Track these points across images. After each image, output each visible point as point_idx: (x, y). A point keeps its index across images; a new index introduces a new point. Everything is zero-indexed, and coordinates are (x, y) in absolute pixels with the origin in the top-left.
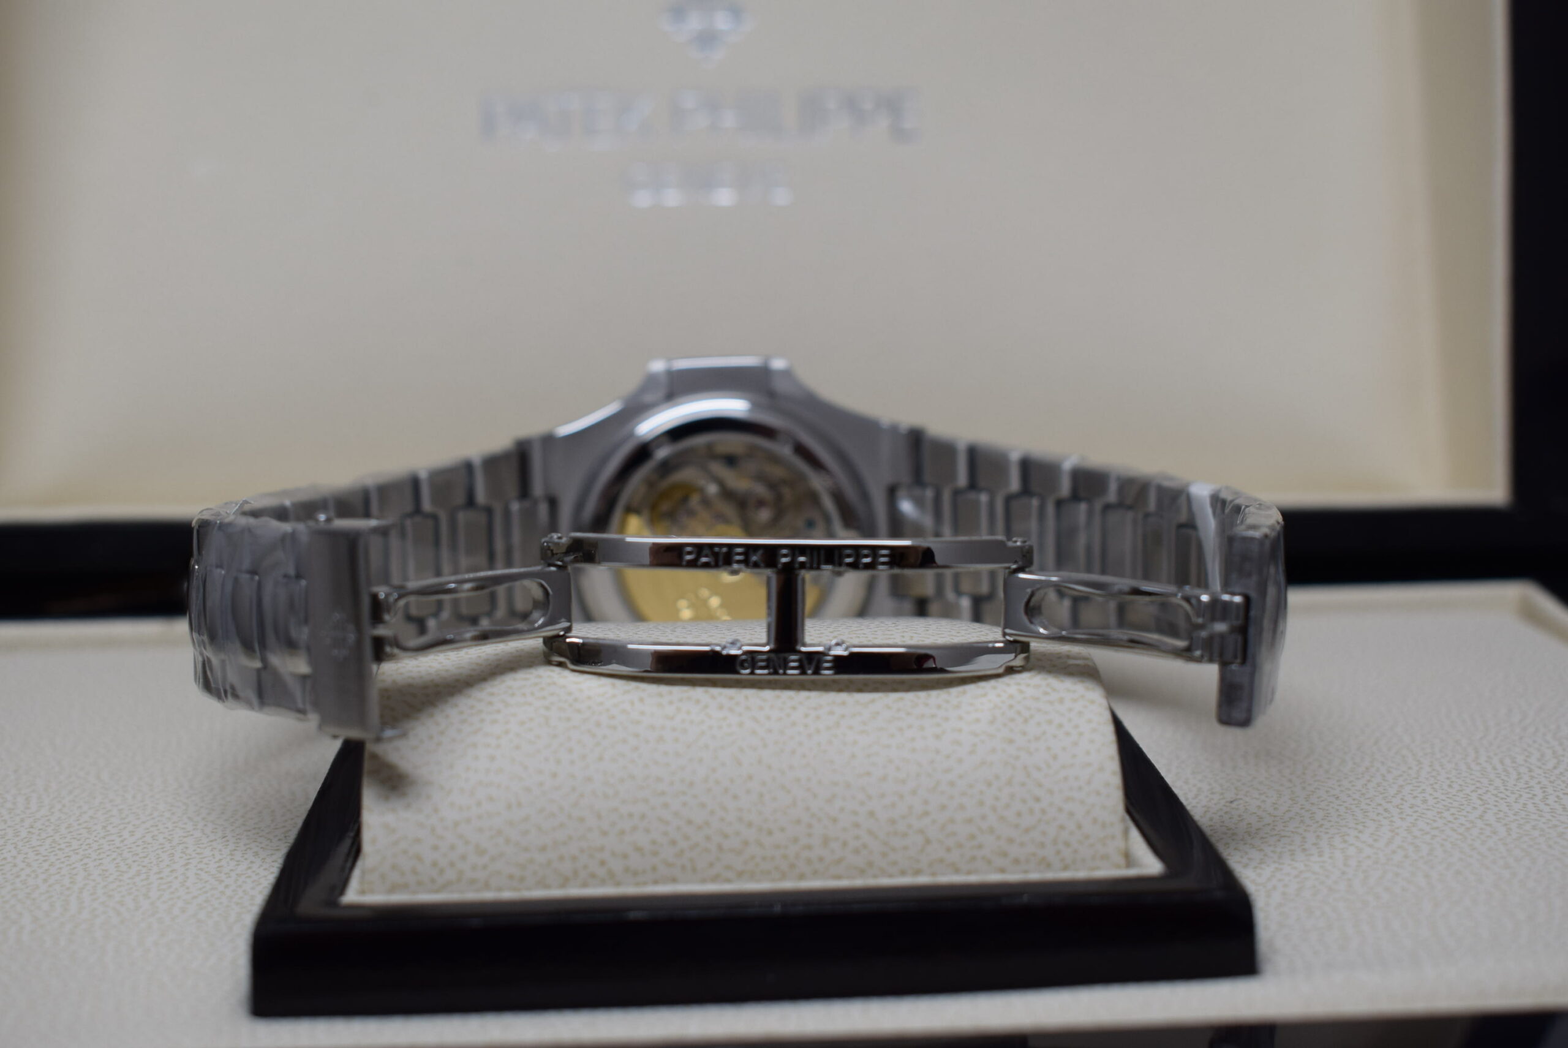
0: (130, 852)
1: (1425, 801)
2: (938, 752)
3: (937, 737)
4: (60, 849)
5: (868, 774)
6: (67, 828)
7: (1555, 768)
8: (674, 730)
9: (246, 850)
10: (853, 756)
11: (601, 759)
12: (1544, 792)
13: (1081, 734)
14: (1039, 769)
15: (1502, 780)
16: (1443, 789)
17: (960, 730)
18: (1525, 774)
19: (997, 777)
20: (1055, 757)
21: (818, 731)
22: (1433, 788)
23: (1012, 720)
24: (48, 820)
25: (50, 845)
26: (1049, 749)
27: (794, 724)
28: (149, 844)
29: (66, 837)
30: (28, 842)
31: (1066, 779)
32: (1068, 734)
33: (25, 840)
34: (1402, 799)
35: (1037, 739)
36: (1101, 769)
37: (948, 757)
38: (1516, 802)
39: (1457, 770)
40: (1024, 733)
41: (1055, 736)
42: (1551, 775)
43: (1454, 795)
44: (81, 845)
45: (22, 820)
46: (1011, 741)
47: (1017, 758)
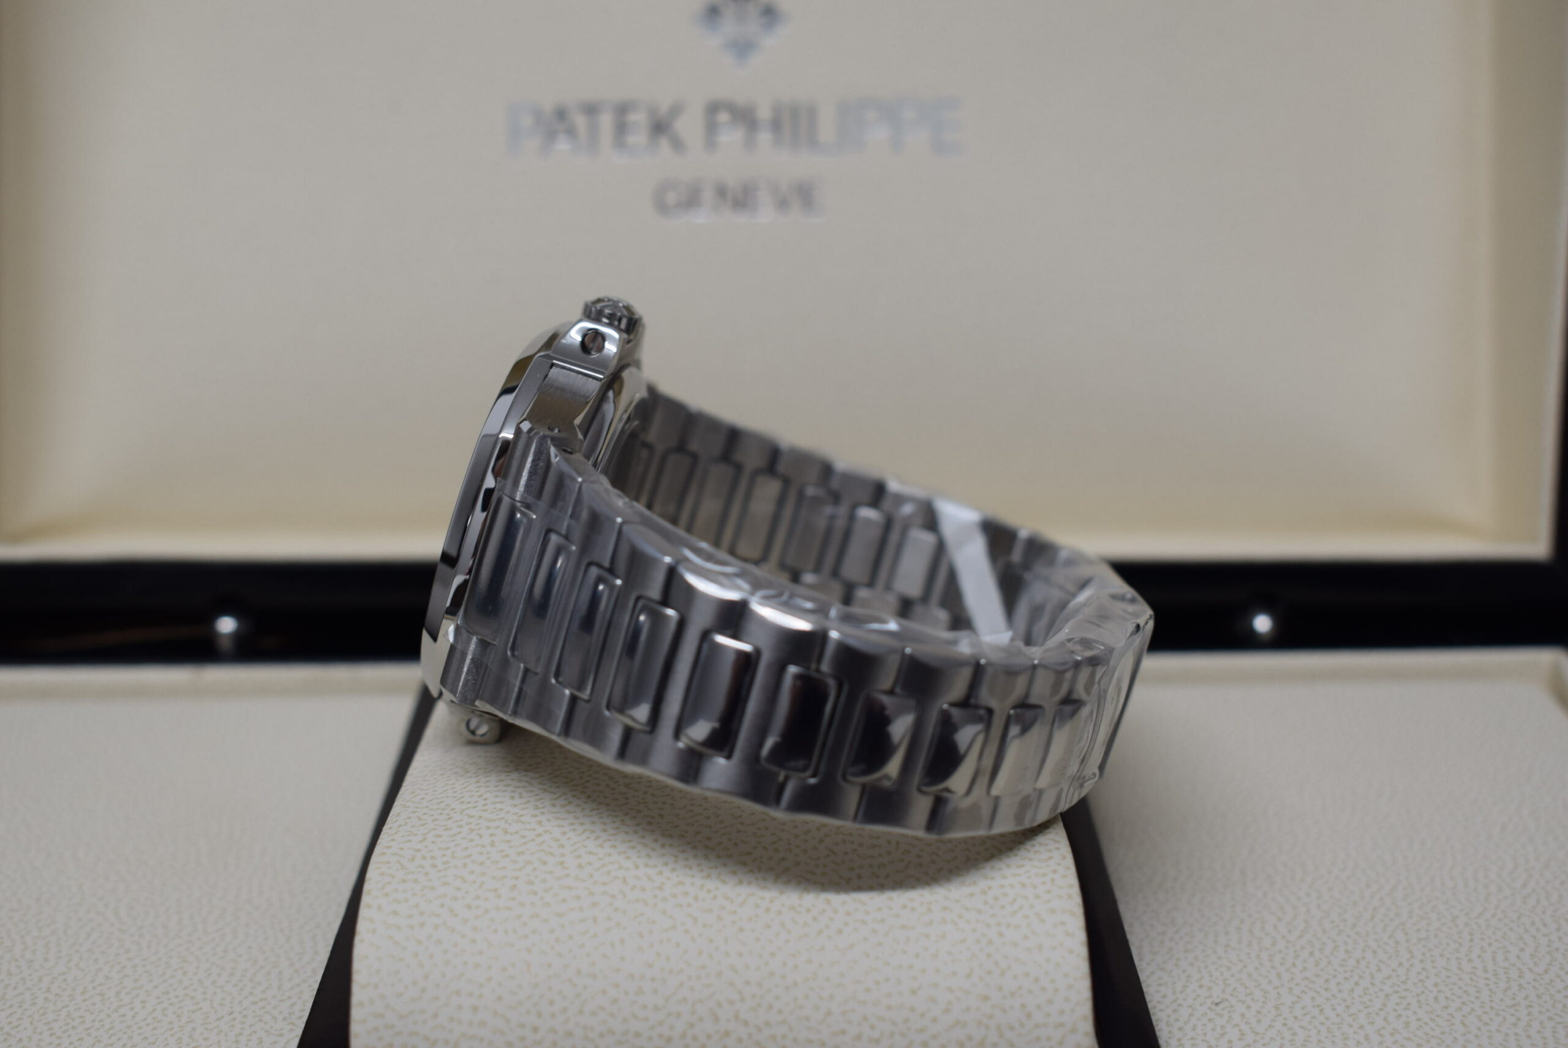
0: (140, 1034)
1: (1407, 1024)
2: (912, 1009)
3: (913, 992)
4: (73, 1028)
5: (843, 1032)
6: (83, 993)
7: (1546, 971)
8: (653, 980)
9: (251, 1035)
10: (829, 1013)
11: (581, 1012)
12: (1530, 1014)
13: (1056, 990)
14: (1012, 1028)
15: (1490, 990)
16: (1428, 1004)
17: (936, 985)
18: (1515, 980)
19: (970, 1038)
20: (1029, 1016)
21: (795, 984)
22: (1419, 1002)
23: (989, 973)
24: (65, 980)
25: (65, 1020)
26: (1023, 1006)
27: (772, 974)
28: (159, 1021)
29: (80, 1008)
30: (42, 1015)
31: (1038, 1039)
32: (1043, 989)
33: (42, 1012)
34: (1385, 1019)
35: (1013, 994)
36: (1074, 1030)
37: (922, 1015)
38: (1498, 1031)
39: (1447, 970)
40: (1000, 989)
41: (1030, 992)
42: (1541, 985)
43: (1438, 1016)
44: (94, 1021)
45: (40, 980)
46: (986, 998)
47: (991, 1017)
